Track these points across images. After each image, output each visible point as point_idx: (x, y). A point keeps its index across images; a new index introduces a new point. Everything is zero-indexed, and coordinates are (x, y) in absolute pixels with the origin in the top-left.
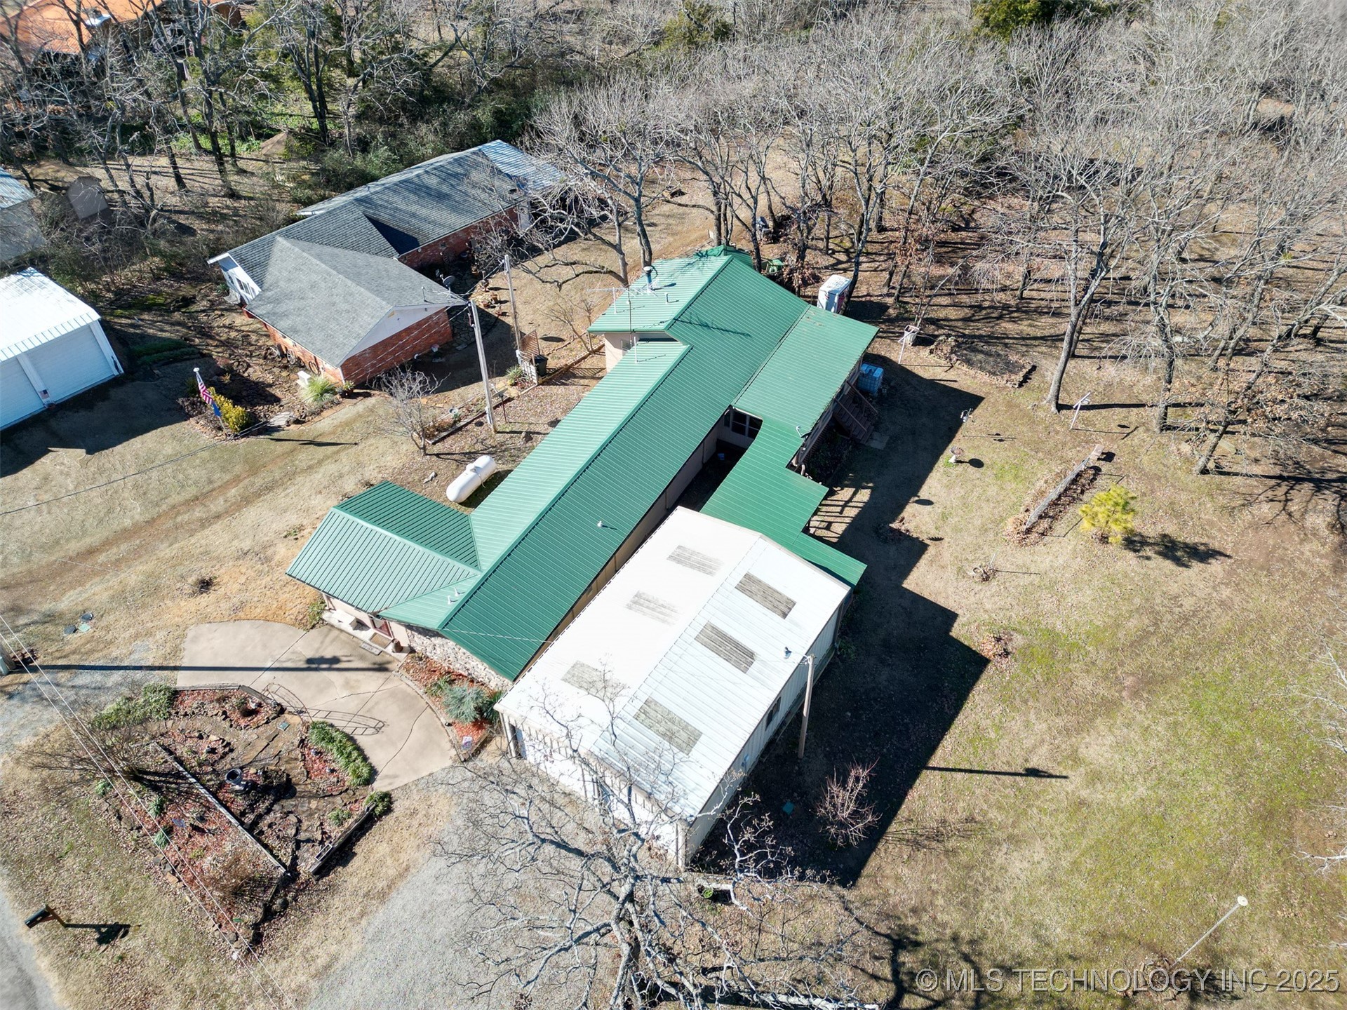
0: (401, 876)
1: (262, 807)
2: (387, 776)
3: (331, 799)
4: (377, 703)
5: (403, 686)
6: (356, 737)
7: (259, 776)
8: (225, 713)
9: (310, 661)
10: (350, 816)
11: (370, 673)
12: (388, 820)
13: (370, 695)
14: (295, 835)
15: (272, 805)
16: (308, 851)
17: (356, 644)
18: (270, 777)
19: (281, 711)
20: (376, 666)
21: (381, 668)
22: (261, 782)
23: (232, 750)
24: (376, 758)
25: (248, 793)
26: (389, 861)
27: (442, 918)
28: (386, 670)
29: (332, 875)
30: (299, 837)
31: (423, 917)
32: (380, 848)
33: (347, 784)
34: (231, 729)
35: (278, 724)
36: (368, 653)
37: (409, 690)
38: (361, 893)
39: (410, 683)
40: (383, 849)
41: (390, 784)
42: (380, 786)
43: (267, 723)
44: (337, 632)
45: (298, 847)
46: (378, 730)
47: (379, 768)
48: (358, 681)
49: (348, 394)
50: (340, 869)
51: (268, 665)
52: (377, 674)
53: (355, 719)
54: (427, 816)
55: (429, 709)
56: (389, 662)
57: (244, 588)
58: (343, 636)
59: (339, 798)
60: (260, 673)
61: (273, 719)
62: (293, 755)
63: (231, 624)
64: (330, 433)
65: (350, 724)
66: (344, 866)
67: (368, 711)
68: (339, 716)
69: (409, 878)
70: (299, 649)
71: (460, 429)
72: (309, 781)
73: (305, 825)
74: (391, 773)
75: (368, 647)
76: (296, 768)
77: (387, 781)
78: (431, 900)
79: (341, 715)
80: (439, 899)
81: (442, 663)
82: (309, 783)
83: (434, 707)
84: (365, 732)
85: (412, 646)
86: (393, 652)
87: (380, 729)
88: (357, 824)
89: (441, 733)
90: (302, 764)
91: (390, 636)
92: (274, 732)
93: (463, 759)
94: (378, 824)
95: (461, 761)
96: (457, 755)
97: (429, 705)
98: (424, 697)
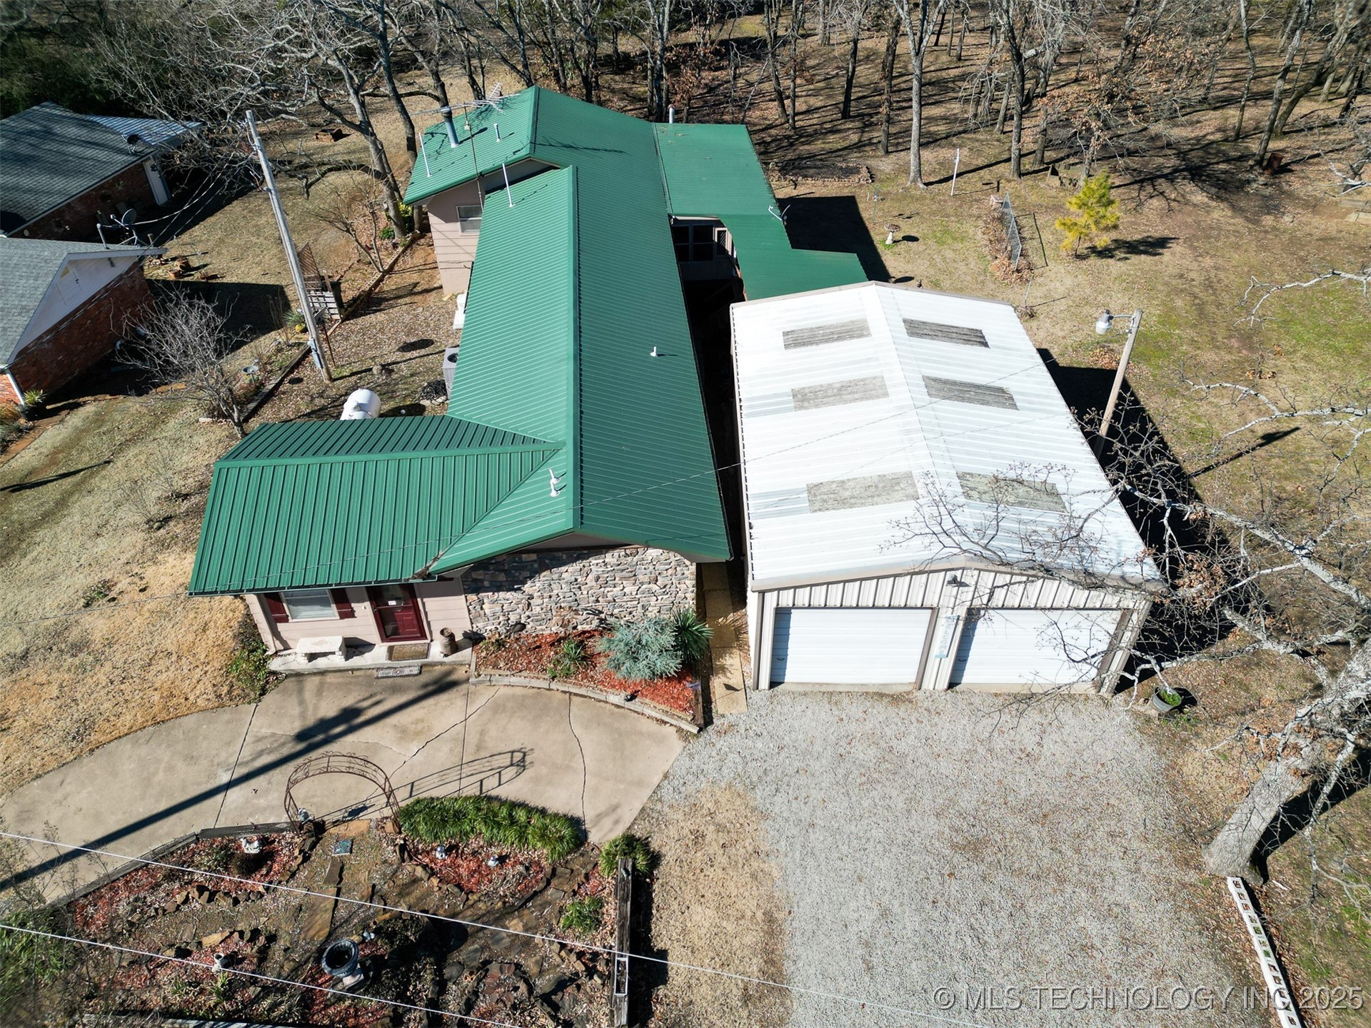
0: (771, 933)
1: (425, 986)
2: (599, 817)
3: (539, 900)
4: (482, 733)
5: (503, 690)
6: (493, 793)
7: (373, 943)
8: (201, 889)
9: (301, 737)
10: (600, 903)
11: (430, 702)
12: (667, 873)
13: (460, 728)
14: (531, 989)
15: (439, 972)
16: (576, 1001)
17: (370, 677)
18: (394, 933)
19: (318, 829)
20: (431, 688)
21: (443, 685)
22: (384, 949)
23: (272, 938)
24: (560, 799)
25: (377, 979)
26: (730, 927)
27: (895, 949)
28: (454, 684)
29: (658, 1009)
30: (538, 991)
31: (870, 968)
32: (696, 918)
33: (544, 863)
34: (240, 908)
35: (331, 850)
36: (400, 680)
37: (518, 691)
38: (735, 1002)
39: (514, 680)
40: (702, 917)
41: (617, 822)
42: (602, 835)
43: (306, 859)
44: (317, 679)
45: (556, 1007)
46: (521, 765)
47: (577, 813)
48: (417, 721)
49: (36, 413)
50: (662, 991)
51: (225, 778)
52: (443, 698)
53: (466, 770)
54: (720, 828)
55: (574, 699)
56: (449, 673)
57: (66, 699)
58: (330, 679)
59: (551, 891)
60: (219, 797)
61: (313, 846)
62: (403, 877)
63: (86, 760)
64: (48, 466)
65: (465, 782)
66: (665, 982)
67: (479, 748)
68: (435, 780)
69: (787, 928)
70: (266, 731)
71: (272, 393)
72: (473, 898)
73: (530, 965)
74: (602, 807)
75: (391, 673)
76: (430, 892)
77: (607, 823)
78: (854, 938)
79: (435, 779)
80: (865, 925)
81: (542, 630)
82: (475, 902)
83: (583, 691)
84: (504, 779)
85: (475, 630)
86: (446, 656)
87: (521, 763)
88: (629, 903)
89: (624, 716)
90: (435, 881)
91: (423, 636)
92: (333, 865)
93: (695, 730)
94: (655, 886)
95: (695, 735)
96: (680, 730)
97: (570, 693)
98: (553, 686)
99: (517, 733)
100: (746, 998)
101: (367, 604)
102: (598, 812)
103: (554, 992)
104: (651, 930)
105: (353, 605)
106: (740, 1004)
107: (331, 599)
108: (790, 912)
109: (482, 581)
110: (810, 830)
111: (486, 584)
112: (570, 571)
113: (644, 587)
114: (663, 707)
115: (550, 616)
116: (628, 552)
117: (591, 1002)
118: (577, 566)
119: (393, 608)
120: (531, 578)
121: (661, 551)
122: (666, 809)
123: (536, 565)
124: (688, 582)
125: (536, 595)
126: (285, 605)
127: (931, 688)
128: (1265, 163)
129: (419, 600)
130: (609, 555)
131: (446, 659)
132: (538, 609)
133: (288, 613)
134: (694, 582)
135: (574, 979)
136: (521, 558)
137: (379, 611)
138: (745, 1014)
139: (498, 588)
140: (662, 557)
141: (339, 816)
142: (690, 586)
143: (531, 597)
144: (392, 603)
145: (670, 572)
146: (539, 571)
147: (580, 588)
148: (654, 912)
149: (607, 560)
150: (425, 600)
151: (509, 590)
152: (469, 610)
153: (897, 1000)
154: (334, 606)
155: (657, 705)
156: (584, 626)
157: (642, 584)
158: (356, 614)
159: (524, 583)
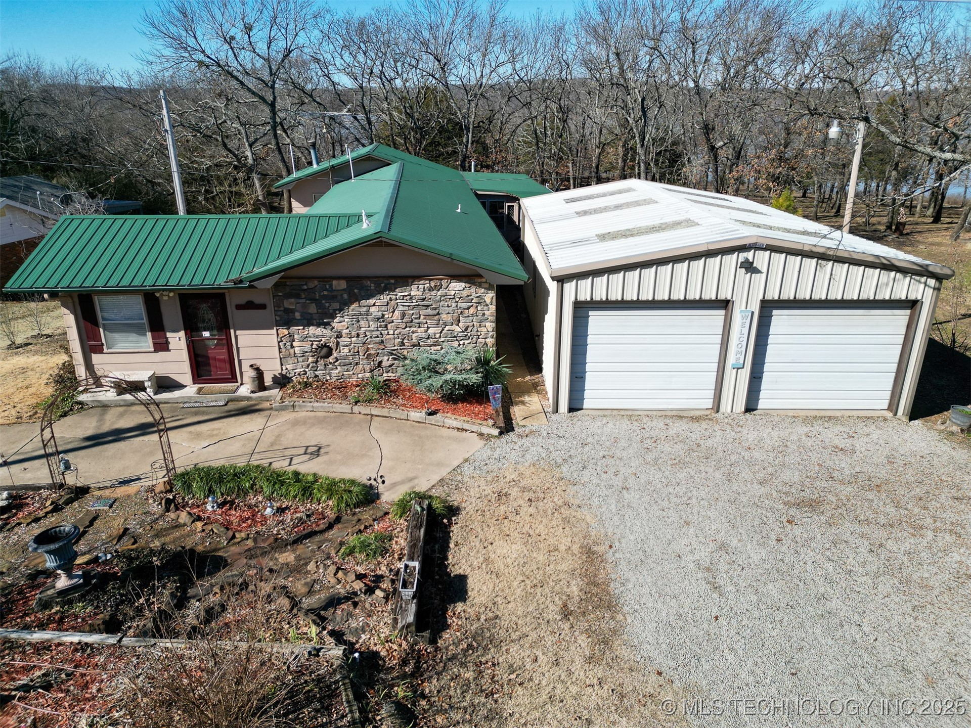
0: (591, 562)
1: (161, 600)
2: (394, 485)
3: (318, 538)
4: (279, 436)
5: (306, 414)
6: (282, 469)
10: (388, 537)
12: (467, 519)
13: (257, 433)
14: (294, 604)
15: (182, 590)
16: (351, 615)
17: (175, 407)
19: (82, 491)
20: (233, 413)
21: (247, 411)
22: (119, 567)
24: (353, 474)
26: (541, 557)
28: (257, 411)
29: (456, 623)
30: (304, 607)
32: (501, 551)
33: (328, 512)
35: (88, 505)
36: (203, 409)
38: (553, 616)
39: (317, 404)
40: (508, 551)
43: (57, 509)
44: (121, 408)
46: (316, 454)
48: (214, 430)
52: (244, 418)
53: (256, 457)
54: (525, 490)
55: (376, 418)
56: (254, 404)
58: (135, 408)
59: (333, 531)
61: (69, 501)
62: (163, 523)
66: (463, 600)
67: (273, 444)
69: (609, 558)
72: (240, 536)
73: (298, 587)
74: (398, 479)
75: (197, 405)
78: (691, 565)
80: (702, 555)
81: (350, 377)
82: (243, 540)
83: (385, 412)
84: (293, 462)
85: (284, 373)
86: (253, 392)
87: (317, 452)
88: (422, 530)
89: (426, 428)
90: (199, 524)
91: (233, 379)
92: (86, 515)
93: (496, 432)
94: (455, 528)
95: (496, 436)
96: (481, 435)
97: (372, 415)
98: (356, 409)
99: (314, 436)
100: (566, 613)
101: (182, 334)
102: (394, 481)
103: (325, 608)
104: (447, 559)
105: (169, 335)
106: (559, 618)
107: (147, 326)
108: (611, 547)
109: (292, 311)
110: (624, 492)
111: (298, 315)
112: (376, 305)
113: (447, 328)
114: (464, 418)
115: (356, 360)
116: (433, 284)
117: (369, 616)
118: (384, 298)
119: (207, 339)
120: (341, 310)
121: (463, 285)
122: (466, 479)
123: (345, 296)
124: (488, 324)
125: (345, 332)
126: (101, 330)
127: (729, 410)
128: (894, 227)
129: (232, 331)
130: (414, 287)
131: (253, 395)
132: (346, 350)
133: (104, 341)
134: (494, 325)
135: (351, 597)
136: (331, 286)
137: (192, 341)
138: (566, 626)
139: (308, 322)
140: (465, 293)
141: (109, 484)
142: (490, 329)
143: (339, 336)
144: (206, 334)
145: (472, 310)
146: (348, 303)
147: (386, 326)
148: (452, 545)
149: (413, 293)
150: (238, 332)
151: (318, 325)
152: (280, 348)
153: (757, 614)
154: (149, 334)
155: (457, 417)
156: (390, 374)
157: (445, 324)
158: (171, 347)
159: (333, 317)
